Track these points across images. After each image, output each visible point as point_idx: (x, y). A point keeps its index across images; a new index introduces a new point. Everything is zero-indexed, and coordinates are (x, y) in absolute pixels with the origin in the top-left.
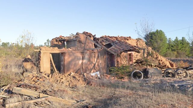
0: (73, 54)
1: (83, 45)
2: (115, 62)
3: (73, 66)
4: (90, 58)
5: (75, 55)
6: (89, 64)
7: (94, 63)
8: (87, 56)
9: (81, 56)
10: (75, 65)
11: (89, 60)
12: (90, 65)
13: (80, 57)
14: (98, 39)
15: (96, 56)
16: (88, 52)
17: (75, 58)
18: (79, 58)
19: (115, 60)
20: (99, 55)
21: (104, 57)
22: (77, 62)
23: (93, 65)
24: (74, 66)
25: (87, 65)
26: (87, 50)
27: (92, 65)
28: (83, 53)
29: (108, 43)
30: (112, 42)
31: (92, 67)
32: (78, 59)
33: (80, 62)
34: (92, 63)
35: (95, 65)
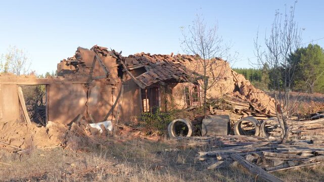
0: (67, 86)
1: (88, 71)
2: (160, 103)
3: (66, 110)
4: (101, 94)
5: (70, 88)
6: (101, 106)
7: (112, 103)
8: (95, 91)
9: (84, 91)
10: (71, 107)
11: (101, 98)
12: (103, 108)
13: (81, 92)
14: (124, 59)
15: (116, 91)
16: (98, 83)
17: (70, 94)
18: (78, 94)
19: (160, 99)
20: (123, 89)
21: (133, 93)
22: (75, 101)
23: (109, 108)
24: (69, 110)
25: (97, 108)
26: (97, 80)
27: (107, 108)
28: (87, 85)
29: (140, 66)
30: (148, 64)
31: (107, 112)
32: (76, 95)
33: (82, 102)
34: (107, 103)
35: (113, 107)
